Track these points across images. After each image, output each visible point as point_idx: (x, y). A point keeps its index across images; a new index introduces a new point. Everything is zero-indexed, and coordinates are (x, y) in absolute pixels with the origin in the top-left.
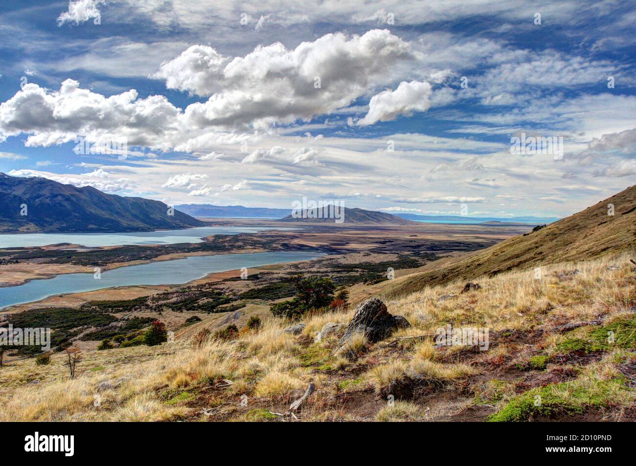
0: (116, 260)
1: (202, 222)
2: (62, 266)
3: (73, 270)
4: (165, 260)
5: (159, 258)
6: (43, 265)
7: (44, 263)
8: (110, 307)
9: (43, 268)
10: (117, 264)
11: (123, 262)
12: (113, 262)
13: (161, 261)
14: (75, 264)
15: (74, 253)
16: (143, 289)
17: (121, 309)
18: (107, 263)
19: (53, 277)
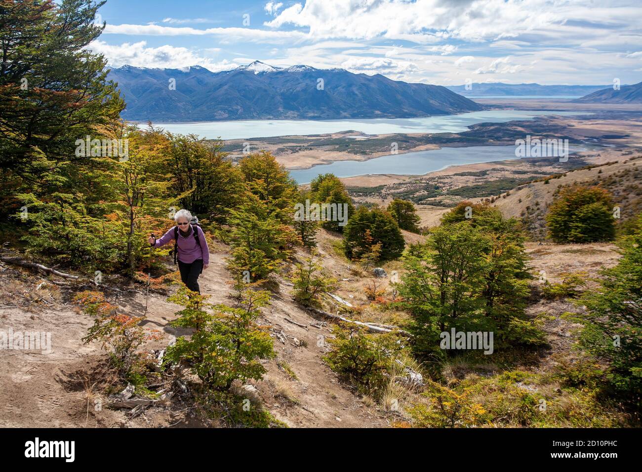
0: (380, 150)
1: (482, 105)
2: (340, 154)
3: (346, 158)
4: (421, 151)
5: (417, 148)
6: (327, 152)
7: (329, 151)
8: (355, 192)
9: (327, 154)
10: (380, 153)
11: (385, 151)
12: (378, 151)
13: (417, 151)
14: (349, 152)
15: (353, 141)
16: (388, 178)
17: (361, 194)
18: (372, 152)
19: (331, 163)
